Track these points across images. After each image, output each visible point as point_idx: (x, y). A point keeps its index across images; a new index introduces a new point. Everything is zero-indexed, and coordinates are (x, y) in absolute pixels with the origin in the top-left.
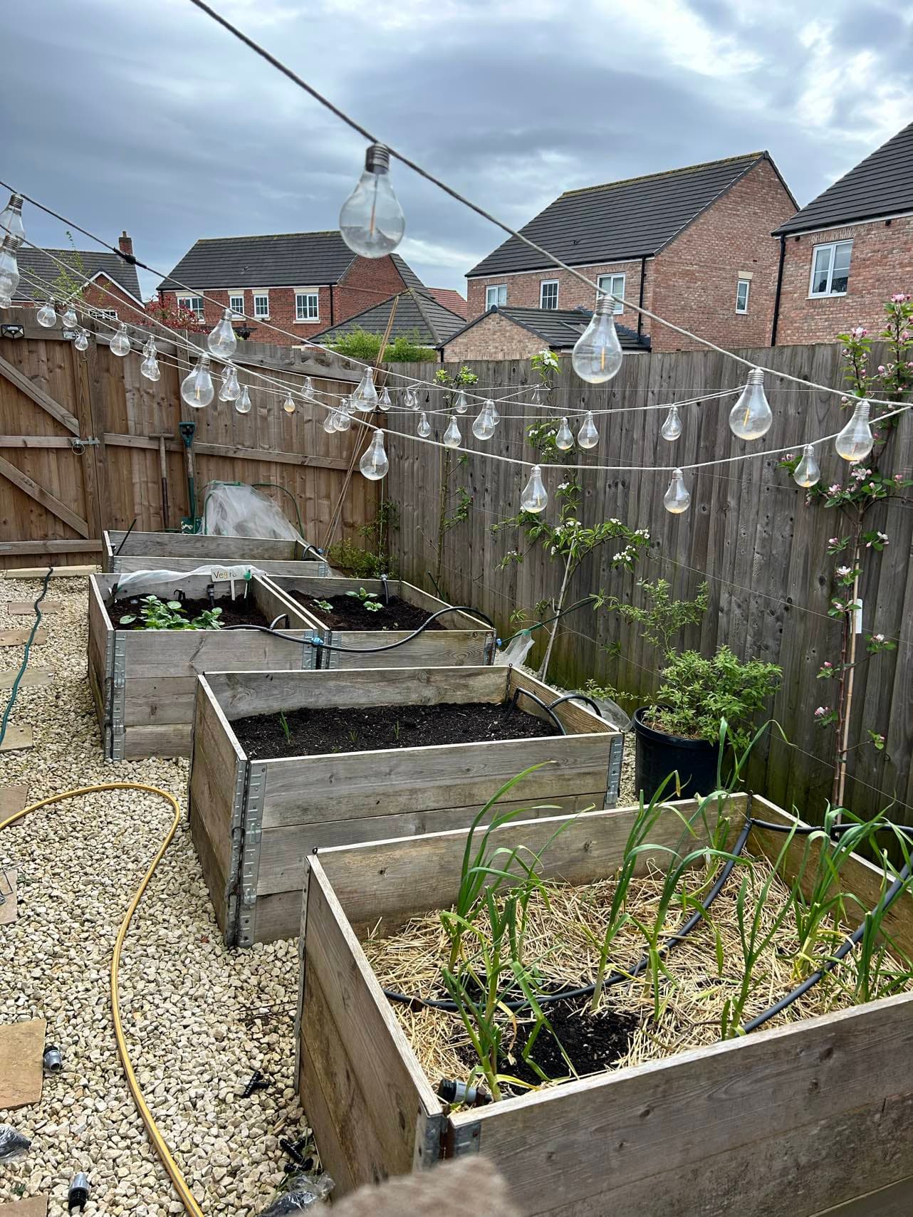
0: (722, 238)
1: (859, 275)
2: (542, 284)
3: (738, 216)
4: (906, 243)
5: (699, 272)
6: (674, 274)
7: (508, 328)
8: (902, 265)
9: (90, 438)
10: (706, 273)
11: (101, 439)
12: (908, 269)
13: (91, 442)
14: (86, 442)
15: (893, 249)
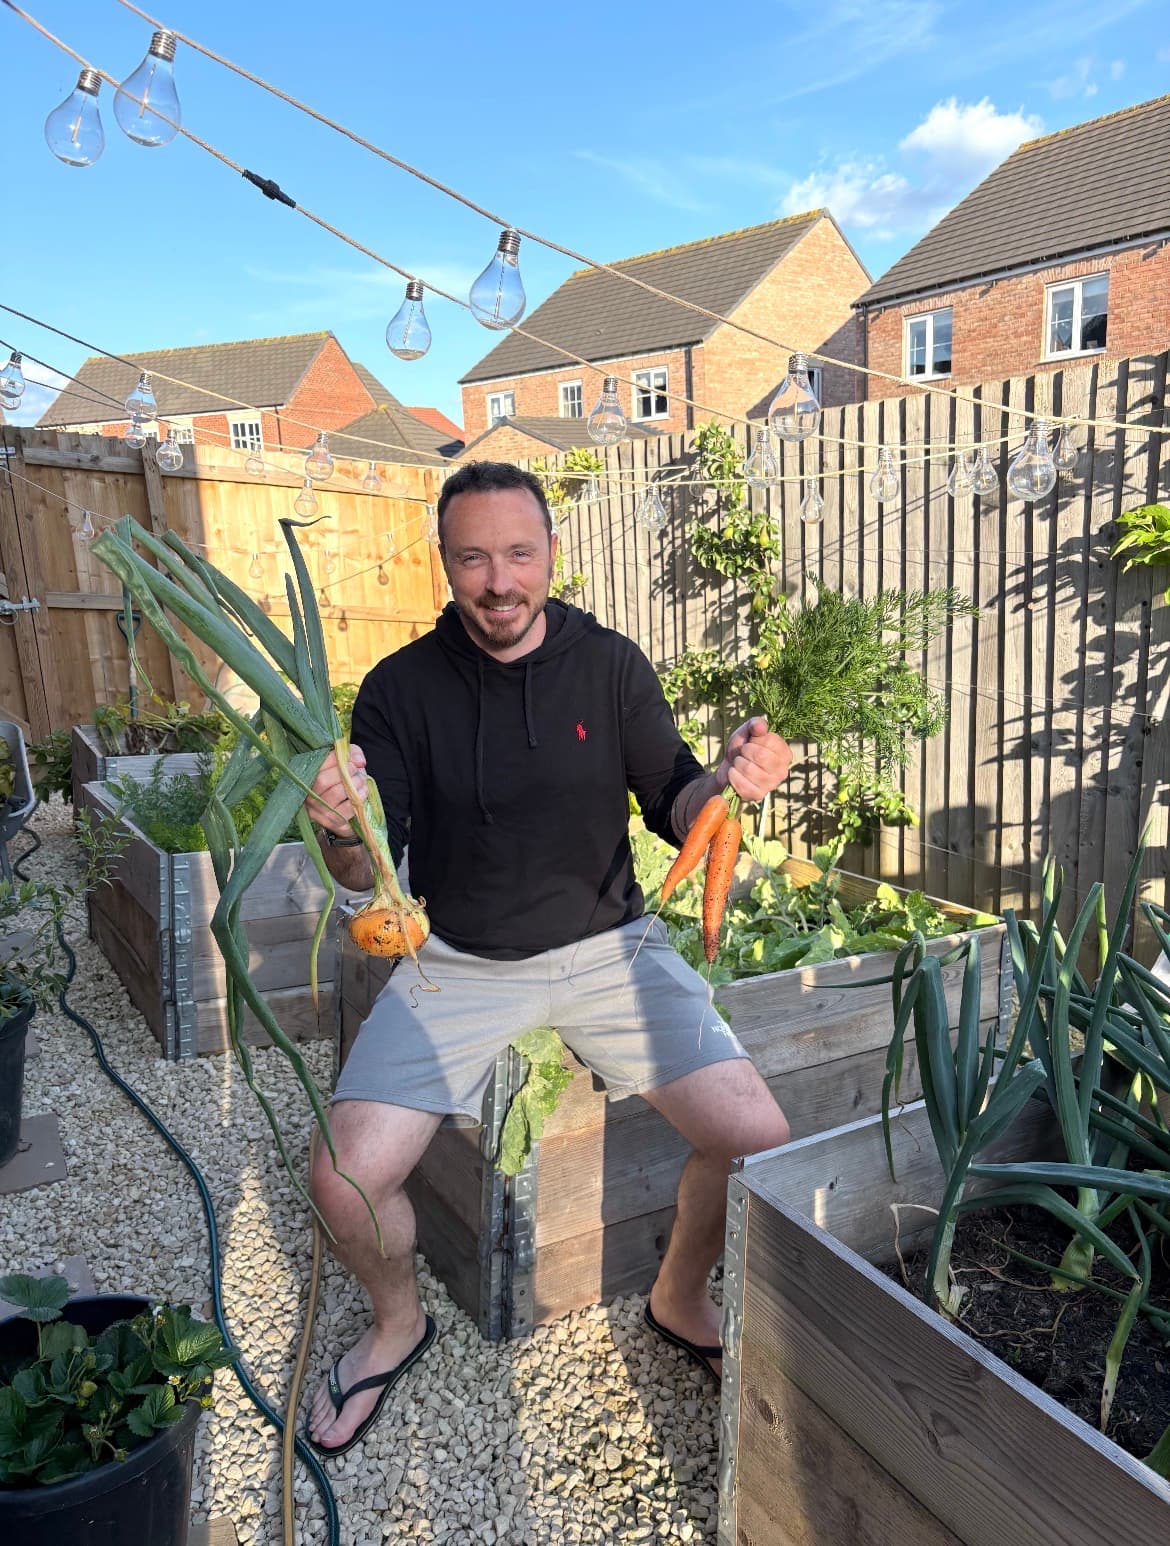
0: (782, 317)
1: (965, 351)
2: (561, 387)
3: (800, 289)
4: (1019, 307)
5: (760, 360)
6: (730, 365)
7: (526, 444)
8: (1017, 335)
9: (25, 599)
10: (768, 361)
11: (42, 601)
12: (1024, 338)
13: (26, 605)
14: (20, 606)
15: (1005, 315)
